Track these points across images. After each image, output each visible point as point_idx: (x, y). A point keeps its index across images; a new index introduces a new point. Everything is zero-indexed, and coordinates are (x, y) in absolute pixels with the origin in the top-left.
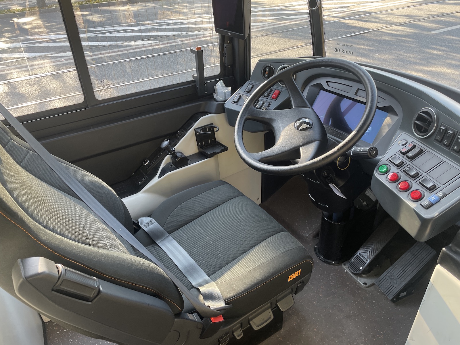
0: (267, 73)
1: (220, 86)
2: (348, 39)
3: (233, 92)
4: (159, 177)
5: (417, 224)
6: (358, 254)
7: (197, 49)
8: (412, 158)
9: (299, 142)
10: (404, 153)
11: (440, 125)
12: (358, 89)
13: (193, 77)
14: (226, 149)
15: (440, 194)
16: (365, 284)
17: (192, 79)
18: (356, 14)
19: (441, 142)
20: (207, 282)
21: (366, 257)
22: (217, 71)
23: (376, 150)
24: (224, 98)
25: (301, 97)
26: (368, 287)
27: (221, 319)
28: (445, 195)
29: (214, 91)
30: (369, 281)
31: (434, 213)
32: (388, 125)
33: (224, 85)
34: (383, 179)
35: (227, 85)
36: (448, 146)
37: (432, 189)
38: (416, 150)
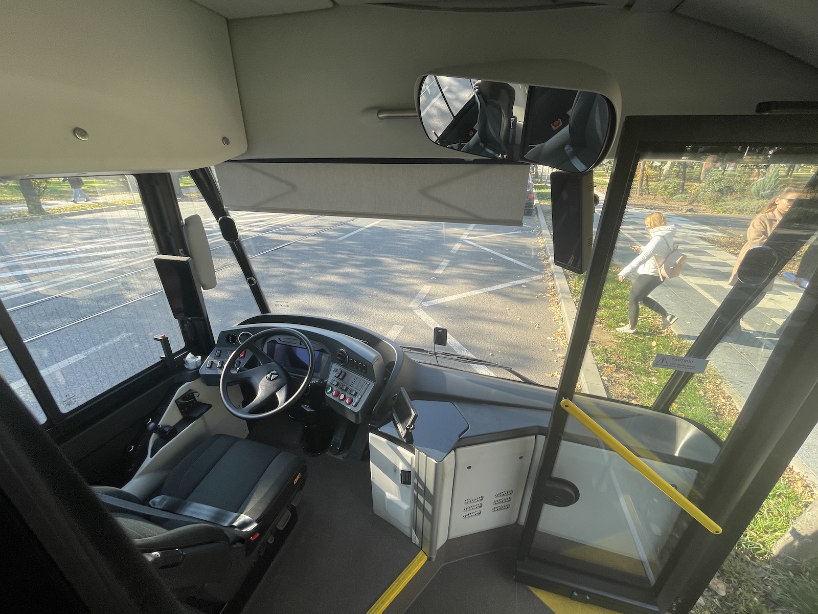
0: (230, 339)
1: (189, 357)
2: (274, 252)
3: (203, 360)
4: (151, 457)
5: (354, 416)
6: (333, 440)
7: (162, 337)
8: (342, 379)
9: (273, 389)
10: (338, 377)
11: (350, 358)
13: (161, 358)
14: (210, 406)
15: (360, 397)
16: (343, 458)
17: (161, 360)
18: (274, 228)
19: (353, 366)
20: (237, 517)
21: (338, 439)
22: (183, 345)
23: (323, 379)
24: (196, 367)
25: (263, 354)
26: (346, 458)
27: (258, 535)
28: (362, 396)
29: (184, 362)
30: (345, 455)
31: (359, 408)
32: (325, 361)
33: (193, 356)
34: (330, 396)
35: (196, 355)
36: (356, 369)
37: (355, 395)
38: (343, 374)
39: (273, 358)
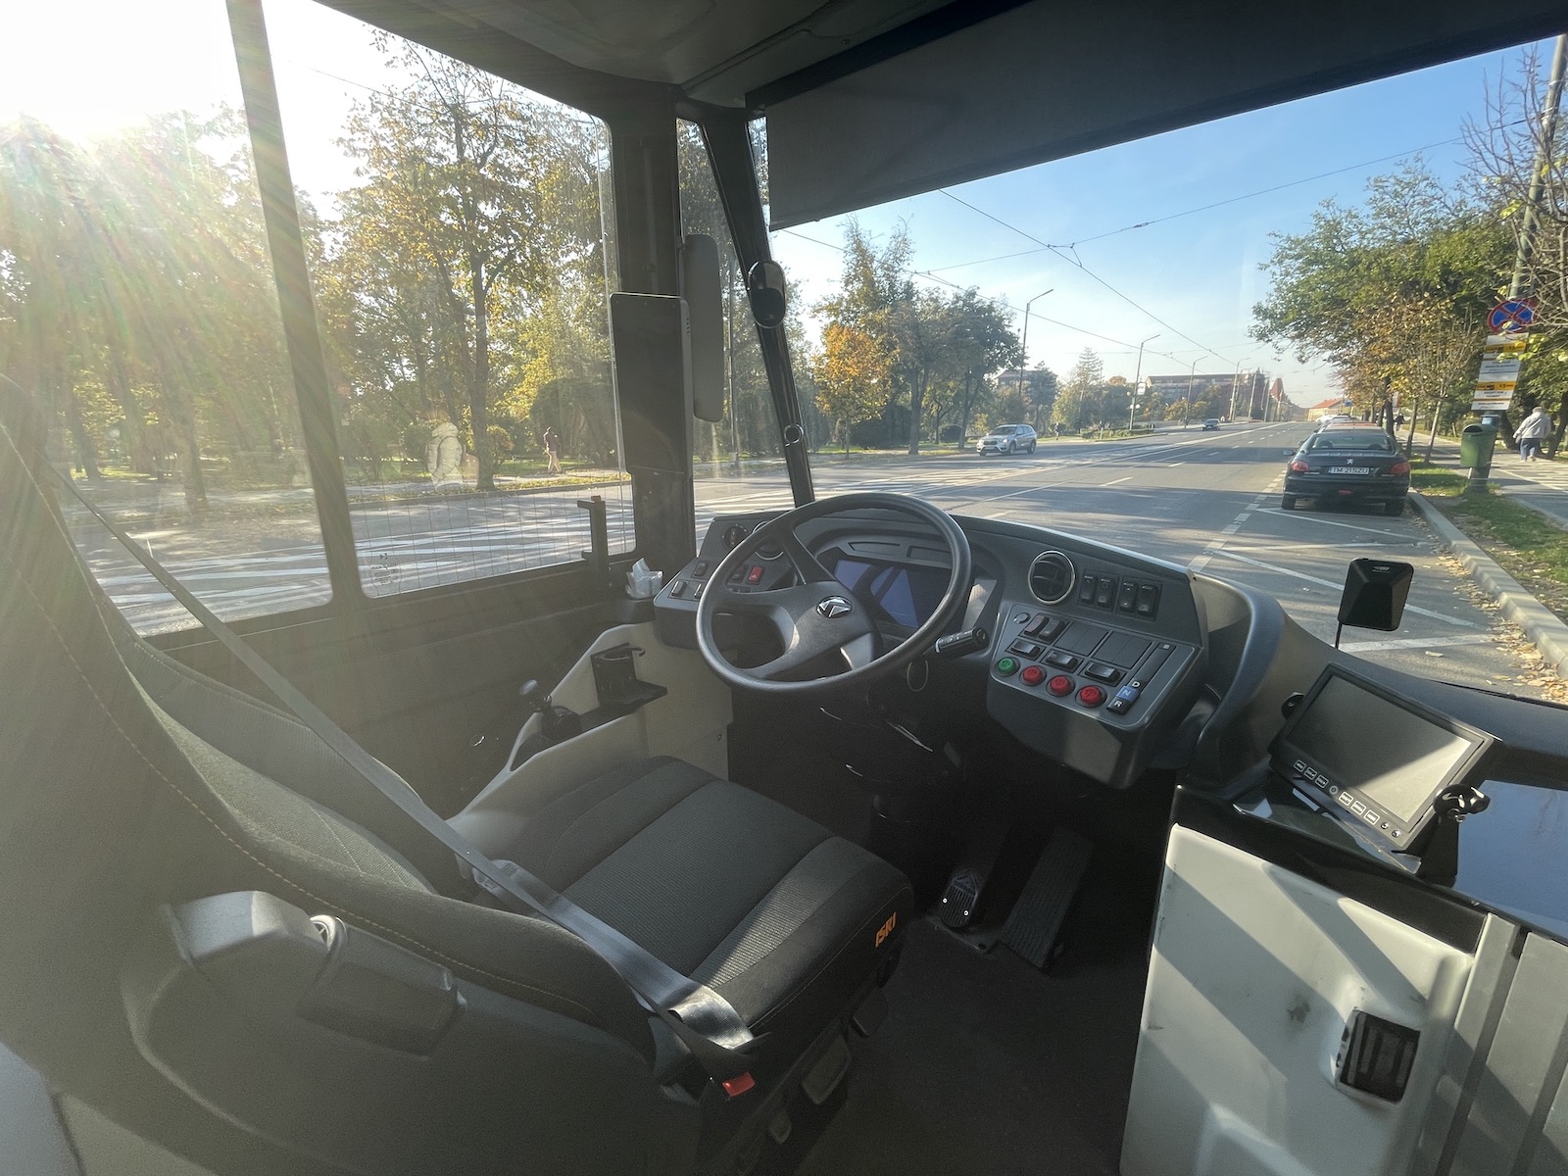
0: (732, 538)
1: (639, 570)
3: (665, 581)
4: (512, 769)
6: (952, 883)
7: (594, 498)
8: (1052, 639)
9: (832, 640)
10: (1034, 634)
11: (1081, 574)
12: (911, 548)
13: (583, 553)
14: (661, 692)
15: (1135, 683)
16: (982, 946)
17: (581, 558)
19: (1092, 601)
20: (688, 993)
21: (968, 886)
23: (984, 631)
24: (648, 592)
25: (815, 565)
26: (989, 952)
27: (748, 1083)
28: (1143, 684)
29: (627, 581)
30: (988, 939)
31: (1142, 718)
32: (981, 598)
33: (646, 568)
34: (1011, 681)
35: (653, 567)
36: (1108, 606)
37: (1115, 680)
38: (1054, 624)
39: (833, 573)
